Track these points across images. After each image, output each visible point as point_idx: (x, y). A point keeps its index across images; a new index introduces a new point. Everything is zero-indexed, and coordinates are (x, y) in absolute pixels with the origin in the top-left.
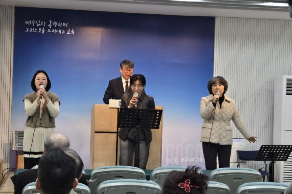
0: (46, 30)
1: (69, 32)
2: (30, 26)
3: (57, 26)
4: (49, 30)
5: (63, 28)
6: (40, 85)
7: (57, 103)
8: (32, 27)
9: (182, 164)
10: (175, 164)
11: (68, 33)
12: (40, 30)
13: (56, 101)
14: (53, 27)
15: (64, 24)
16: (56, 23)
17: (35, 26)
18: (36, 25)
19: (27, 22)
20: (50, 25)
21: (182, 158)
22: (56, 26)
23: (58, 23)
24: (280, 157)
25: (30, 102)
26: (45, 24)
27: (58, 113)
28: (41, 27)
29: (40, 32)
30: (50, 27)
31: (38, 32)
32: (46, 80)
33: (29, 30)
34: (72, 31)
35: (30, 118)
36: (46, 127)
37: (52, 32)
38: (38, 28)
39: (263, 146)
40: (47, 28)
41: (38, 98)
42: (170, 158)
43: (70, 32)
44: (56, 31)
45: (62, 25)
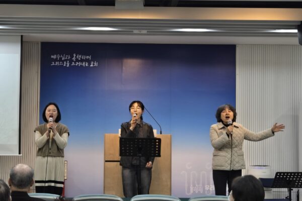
0: (71, 63)
1: (92, 64)
2: (56, 60)
3: (81, 58)
4: (73, 63)
5: (87, 60)
6: (50, 117)
7: (65, 135)
8: (58, 61)
9: (206, 192)
10: (199, 192)
11: (92, 66)
12: (65, 63)
13: (65, 132)
14: (77, 60)
15: (88, 57)
16: (80, 56)
17: (60, 60)
18: (61, 58)
19: (52, 57)
20: (74, 59)
21: (206, 186)
22: (79, 59)
23: (82, 56)
24: (298, 184)
25: (40, 135)
26: (69, 57)
27: (65, 145)
28: (66, 60)
29: (65, 65)
30: (74, 60)
31: (62, 66)
32: (56, 112)
33: (55, 63)
34: (95, 63)
35: (40, 150)
36: (54, 156)
37: (77, 65)
38: (63, 62)
39: (277, 173)
40: (71, 61)
41: (47, 132)
42: (194, 186)
43: (94, 64)
44: (80, 64)
45: (86, 58)
